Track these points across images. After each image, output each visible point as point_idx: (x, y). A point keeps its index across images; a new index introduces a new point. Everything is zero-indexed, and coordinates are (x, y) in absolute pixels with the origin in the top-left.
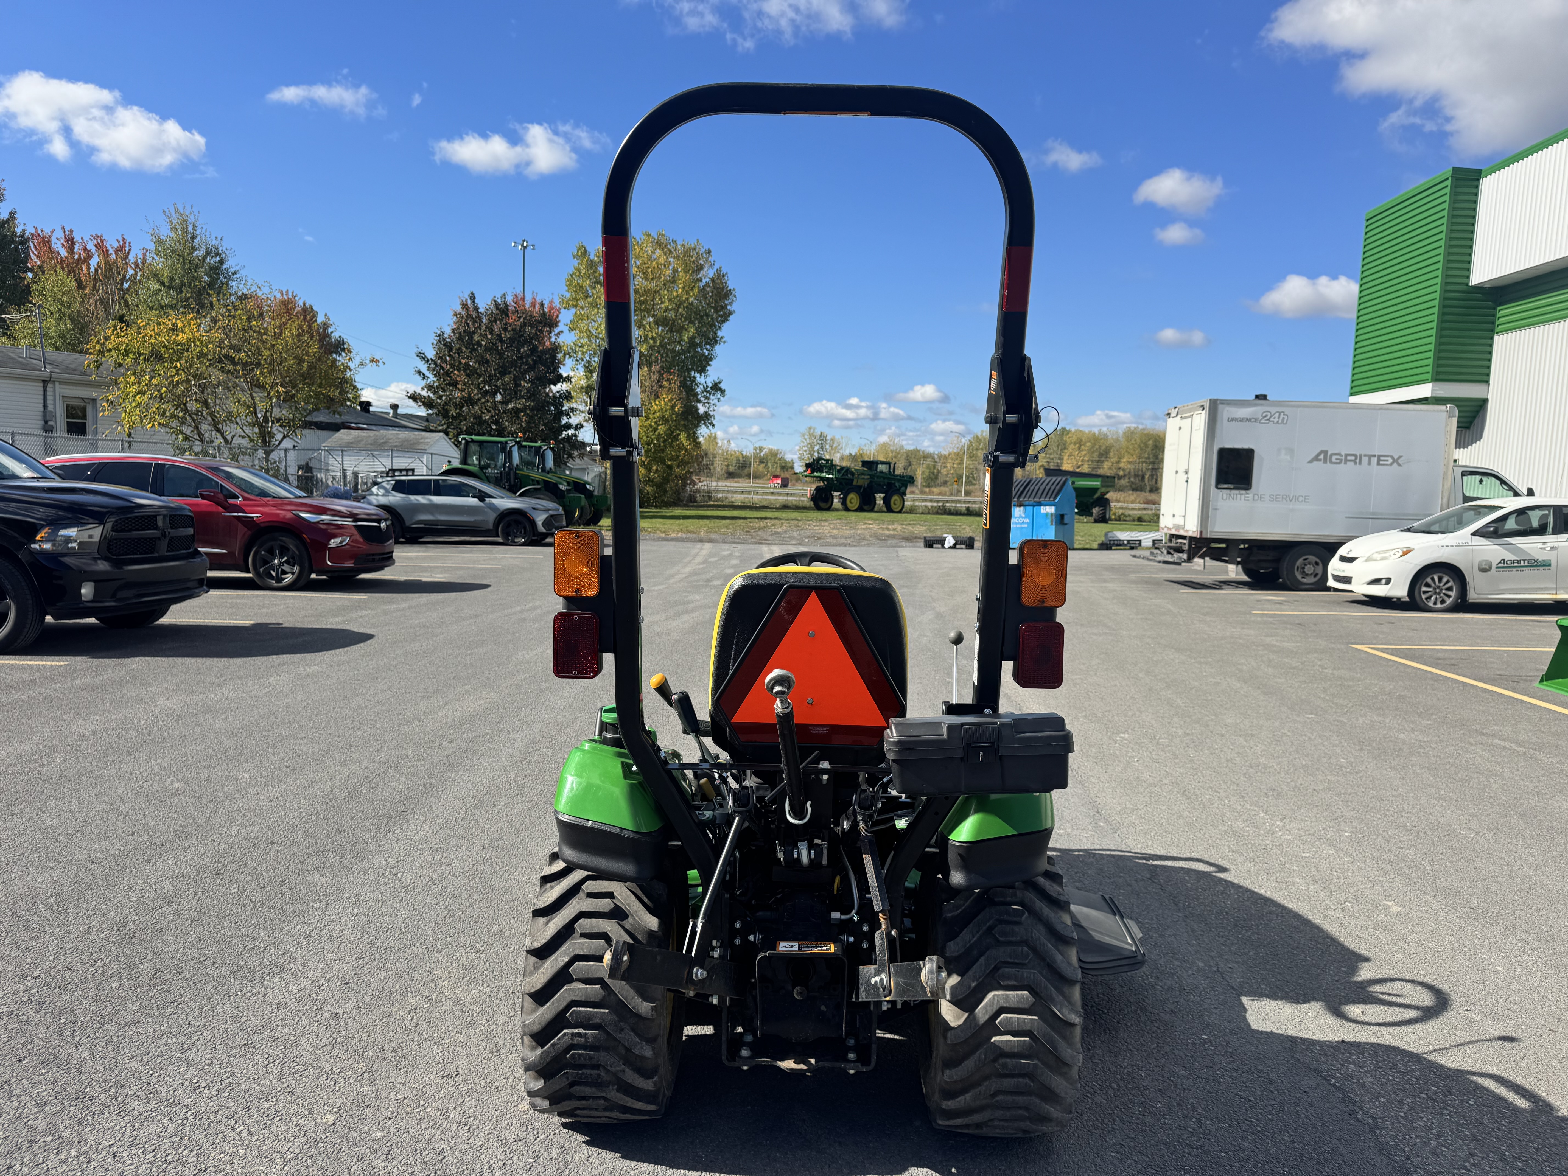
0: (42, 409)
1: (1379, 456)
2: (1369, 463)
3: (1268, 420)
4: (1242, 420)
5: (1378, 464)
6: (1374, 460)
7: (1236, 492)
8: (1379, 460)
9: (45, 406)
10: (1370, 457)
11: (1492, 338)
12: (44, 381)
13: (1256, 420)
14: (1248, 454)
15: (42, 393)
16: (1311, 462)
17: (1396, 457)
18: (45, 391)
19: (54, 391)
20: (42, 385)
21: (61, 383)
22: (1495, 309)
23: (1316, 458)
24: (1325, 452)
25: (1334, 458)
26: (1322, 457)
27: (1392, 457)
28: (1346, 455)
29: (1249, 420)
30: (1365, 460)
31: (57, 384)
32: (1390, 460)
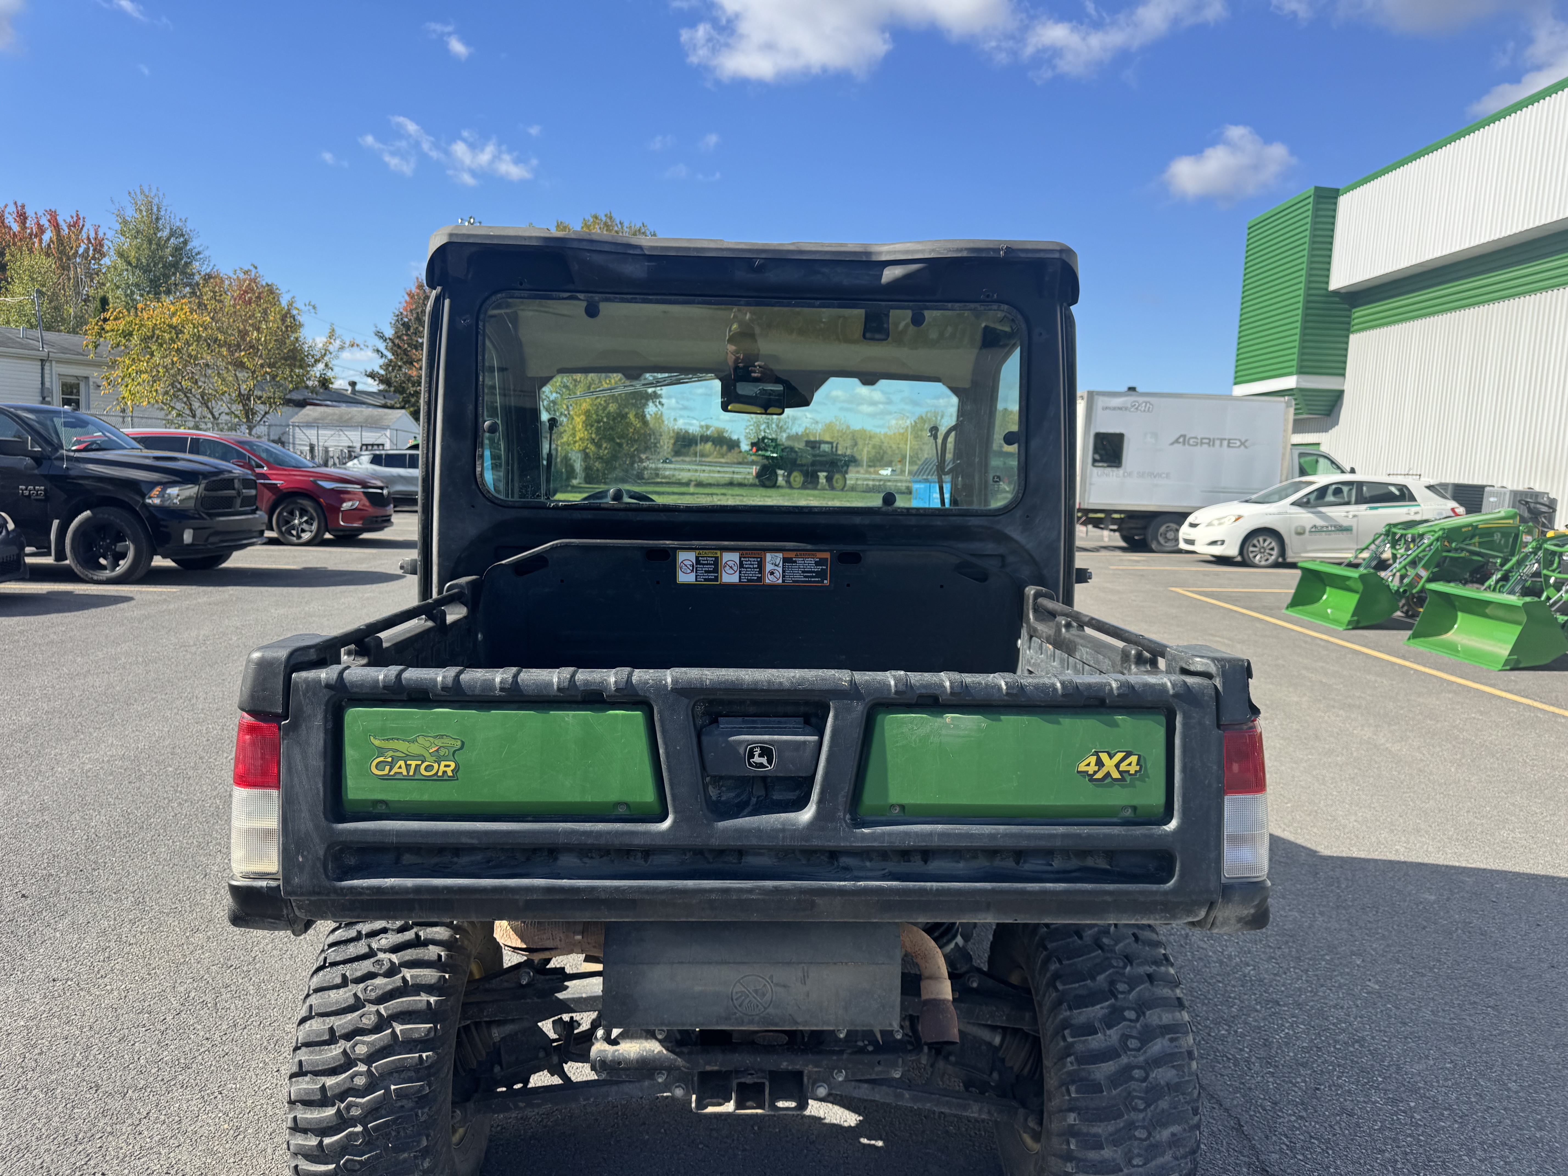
0: (40, 386)
1: (1229, 440)
2: (1221, 445)
3: (1137, 409)
4: (1114, 409)
5: (1229, 446)
6: (1225, 443)
7: (1109, 469)
8: (1229, 443)
9: (43, 383)
10: (1222, 440)
11: (1348, 337)
12: (42, 360)
13: (1126, 409)
14: (1120, 437)
15: (40, 371)
16: (1172, 444)
17: (1243, 440)
18: (43, 369)
19: (51, 370)
20: (40, 363)
21: (58, 362)
22: (1350, 311)
23: (1177, 441)
24: (1184, 436)
25: (1191, 441)
26: (1181, 440)
27: (1240, 440)
28: (1202, 439)
29: (1120, 409)
30: (1217, 443)
31: (54, 363)
32: (1238, 443)
